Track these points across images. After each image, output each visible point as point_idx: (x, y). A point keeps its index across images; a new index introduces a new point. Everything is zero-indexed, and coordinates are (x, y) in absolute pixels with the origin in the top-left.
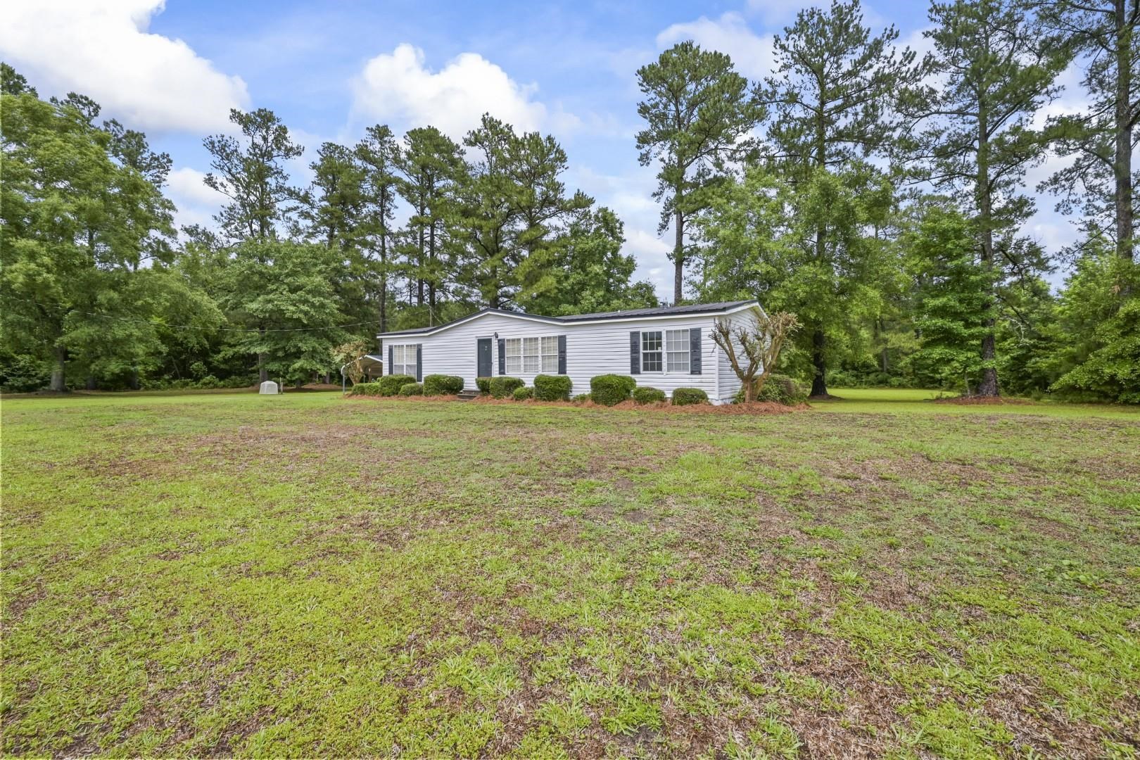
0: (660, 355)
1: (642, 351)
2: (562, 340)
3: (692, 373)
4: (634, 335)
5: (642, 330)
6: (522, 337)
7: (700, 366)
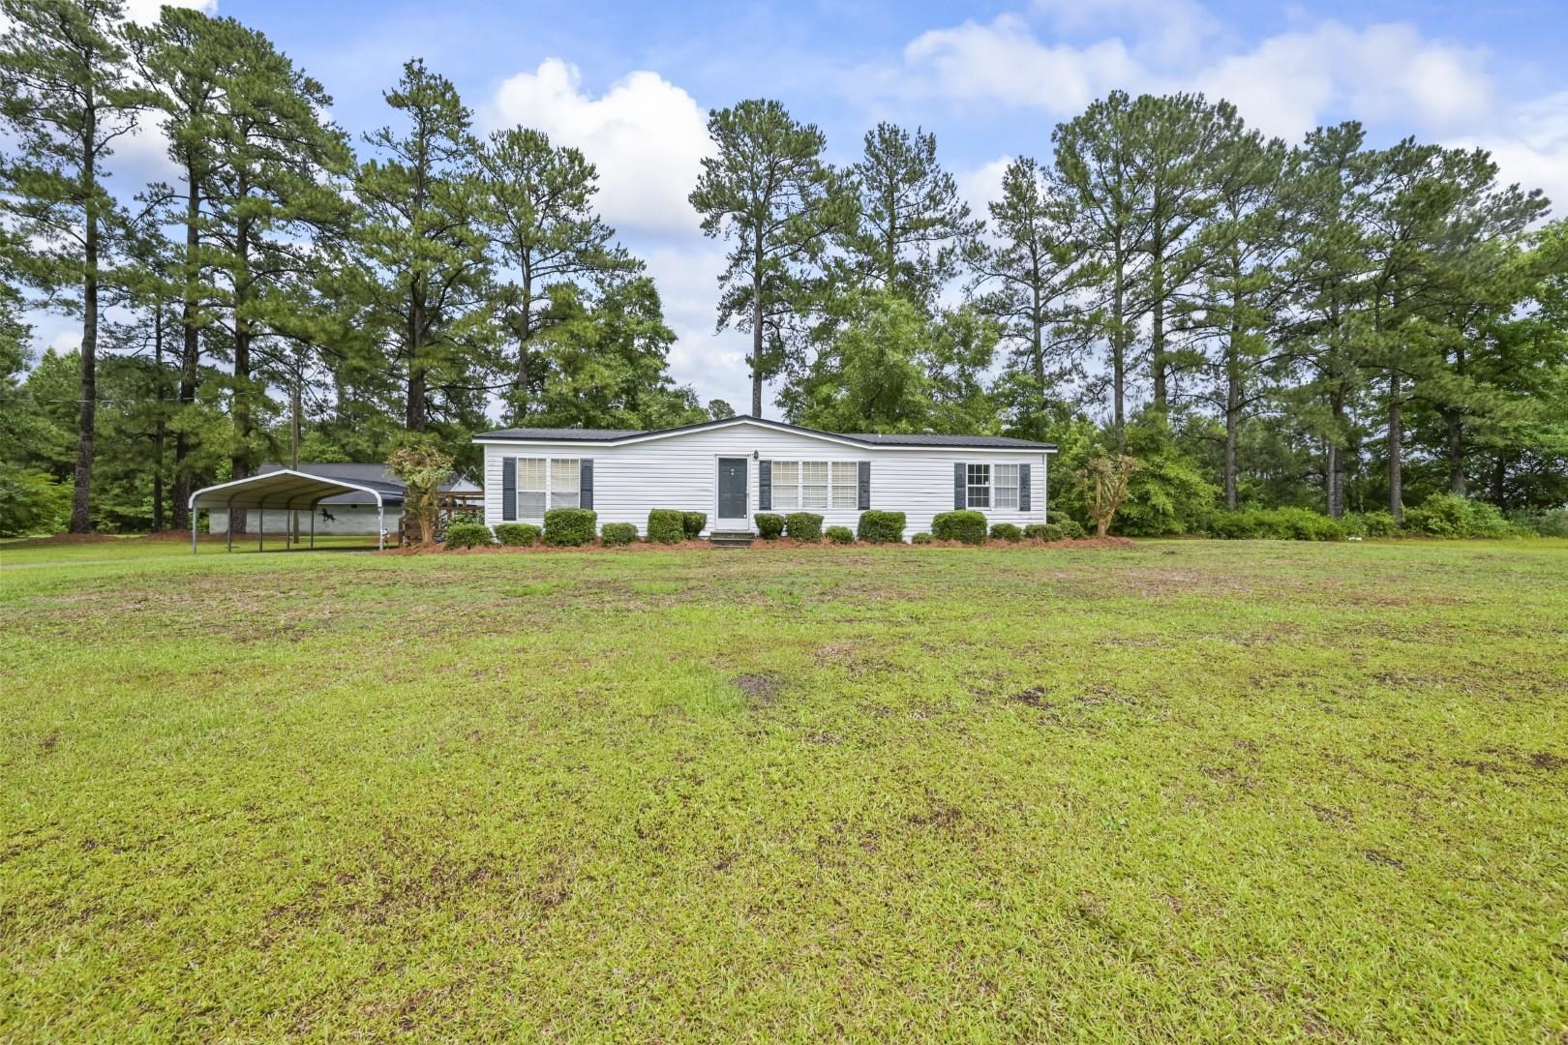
0: (987, 490)
1: (967, 485)
2: (864, 469)
3: (1022, 509)
4: (959, 467)
5: (968, 462)
6: (800, 460)
7: (1029, 502)
